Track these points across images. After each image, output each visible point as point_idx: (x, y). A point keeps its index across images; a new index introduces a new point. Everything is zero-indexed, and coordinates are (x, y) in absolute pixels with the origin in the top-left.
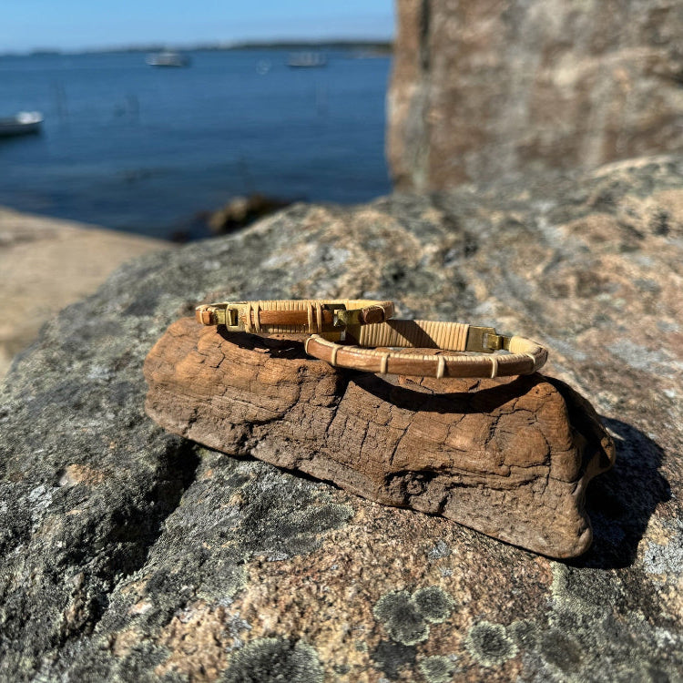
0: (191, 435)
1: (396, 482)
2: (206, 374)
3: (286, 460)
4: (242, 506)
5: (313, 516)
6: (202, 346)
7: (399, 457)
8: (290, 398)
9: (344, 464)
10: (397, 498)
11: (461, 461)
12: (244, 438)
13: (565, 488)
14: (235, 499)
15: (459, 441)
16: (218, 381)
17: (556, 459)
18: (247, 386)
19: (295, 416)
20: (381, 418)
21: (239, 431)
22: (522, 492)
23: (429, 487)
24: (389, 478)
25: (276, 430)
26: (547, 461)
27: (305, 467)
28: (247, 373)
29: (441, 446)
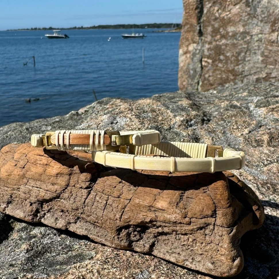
0: (8, 212)
1: (124, 233)
2: (17, 172)
3: (61, 224)
4: (28, 251)
5: (70, 257)
6: (16, 156)
7: (125, 217)
8: (64, 184)
9: (94, 224)
10: (124, 243)
11: (161, 216)
12: (37, 211)
13: (224, 231)
14: (24, 246)
15: (161, 204)
16: (23, 176)
17: (219, 213)
18: (39, 178)
19: (66, 195)
20: (116, 194)
21: (35, 206)
22: (199, 235)
23: (145, 236)
24: (119, 230)
25: (56, 205)
26: (214, 214)
27: (72, 228)
28: (40, 169)
29: (150, 208)
